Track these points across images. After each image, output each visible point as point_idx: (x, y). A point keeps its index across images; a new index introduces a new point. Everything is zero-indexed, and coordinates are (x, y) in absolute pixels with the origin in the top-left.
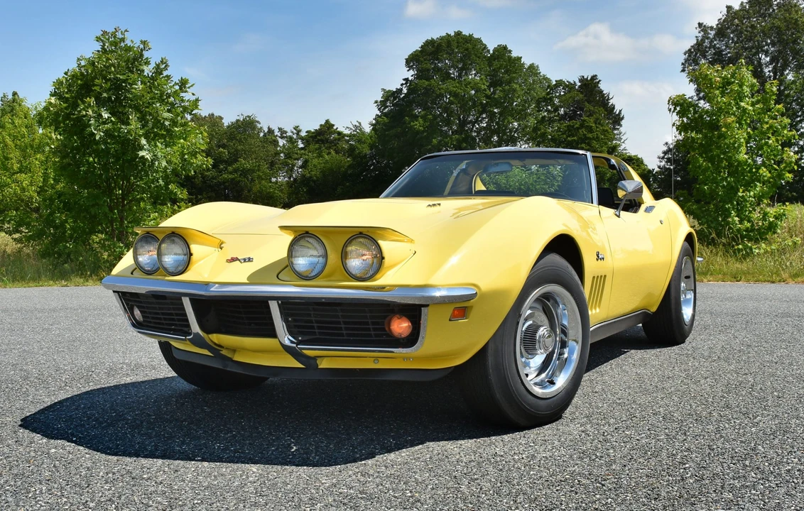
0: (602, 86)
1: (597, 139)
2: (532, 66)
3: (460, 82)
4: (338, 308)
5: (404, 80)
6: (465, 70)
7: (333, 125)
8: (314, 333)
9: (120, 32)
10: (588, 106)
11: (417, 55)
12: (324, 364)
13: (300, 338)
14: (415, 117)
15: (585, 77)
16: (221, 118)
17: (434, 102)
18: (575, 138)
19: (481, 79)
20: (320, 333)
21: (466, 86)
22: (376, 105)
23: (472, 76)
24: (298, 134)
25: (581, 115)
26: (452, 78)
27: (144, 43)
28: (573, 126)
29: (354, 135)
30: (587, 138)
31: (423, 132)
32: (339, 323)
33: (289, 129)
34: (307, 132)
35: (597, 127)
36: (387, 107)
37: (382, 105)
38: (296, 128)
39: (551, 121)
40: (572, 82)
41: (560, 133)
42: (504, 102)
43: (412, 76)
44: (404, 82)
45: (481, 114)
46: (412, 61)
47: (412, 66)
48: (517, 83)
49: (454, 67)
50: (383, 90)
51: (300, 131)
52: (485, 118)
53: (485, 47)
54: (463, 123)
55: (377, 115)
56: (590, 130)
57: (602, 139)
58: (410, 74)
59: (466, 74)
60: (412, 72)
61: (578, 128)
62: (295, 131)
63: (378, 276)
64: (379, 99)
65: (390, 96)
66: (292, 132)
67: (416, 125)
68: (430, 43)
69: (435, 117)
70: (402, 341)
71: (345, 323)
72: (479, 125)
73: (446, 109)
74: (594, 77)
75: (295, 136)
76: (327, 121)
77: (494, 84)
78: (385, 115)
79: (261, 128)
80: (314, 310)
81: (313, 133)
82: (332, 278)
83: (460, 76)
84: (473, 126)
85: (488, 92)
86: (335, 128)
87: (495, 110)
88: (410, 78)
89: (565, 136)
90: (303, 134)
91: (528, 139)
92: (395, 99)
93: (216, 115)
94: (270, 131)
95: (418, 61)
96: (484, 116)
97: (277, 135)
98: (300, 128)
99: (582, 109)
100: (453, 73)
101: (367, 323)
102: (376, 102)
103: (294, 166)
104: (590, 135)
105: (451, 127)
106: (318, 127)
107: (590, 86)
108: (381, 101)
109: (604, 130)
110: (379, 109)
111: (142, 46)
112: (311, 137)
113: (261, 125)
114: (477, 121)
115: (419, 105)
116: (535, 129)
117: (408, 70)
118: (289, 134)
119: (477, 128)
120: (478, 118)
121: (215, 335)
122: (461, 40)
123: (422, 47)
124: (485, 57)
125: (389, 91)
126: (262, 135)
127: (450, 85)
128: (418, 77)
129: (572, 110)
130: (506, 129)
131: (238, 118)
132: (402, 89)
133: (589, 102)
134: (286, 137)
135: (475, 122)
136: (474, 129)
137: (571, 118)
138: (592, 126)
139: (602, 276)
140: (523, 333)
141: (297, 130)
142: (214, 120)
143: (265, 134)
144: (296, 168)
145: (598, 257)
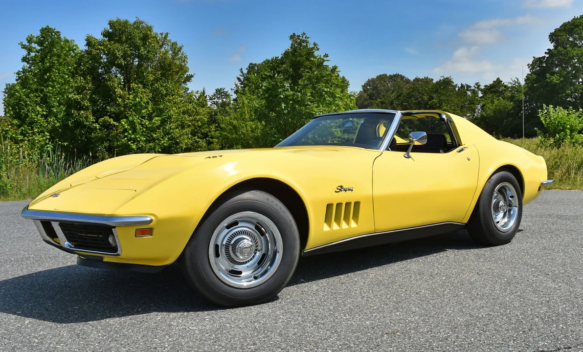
5: (548, 50)
7: (502, 81)
11: (557, 33)
12: (106, 259)
13: (73, 245)
14: (553, 74)
16: (432, 79)
17: (567, 64)
22: (528, 67)
24: (478, 88)
29: (514, 88)
33: (472, 85)
34: (484, 86)
36: (535, 68)
37: (532, 66)
38: (477, 84)
43: (553, 47)
44: (547, 51)
46: (553, 37)
47: (553, 40)
50: (534, 57)
51: (480, 86)
55: (528, 74)
58: (551, 46)
60: (553, 45)
62: (476, 86)
64: (531, 63)
65: (538, 61)
66: (475, 87)
67: (554, 79)
69: (568, 73)
75: (476, 89)
76: (498, 79)
78: (534, 73)
79: (456, 85)
81: (489, 86)
86: (502, 83)
88: (552, 49)
90: (482, 87)
93: (429, 78)
94: (462, 86)
95: (557, 36)
97: (466, 89)
98: (480, 84)
102: (528, 65)
103: (475, 108)
106: (491, 83)
110: (530, 70)
112: (487, 89)
115: (557, 66)
117: (551, 43)
118: (473, 88)
123: (561, 27)
125: (537, 58)
126: (457, 89)
128: (556, 47)
131: (441, 79)
132: (545, 56)
134: (471, 90)
139: (350, 203)
140: (232, 242)
141: (478, 85)
142: (427, 81)
143: (459, 88)
144: (477, 110)
145: (341, 189)
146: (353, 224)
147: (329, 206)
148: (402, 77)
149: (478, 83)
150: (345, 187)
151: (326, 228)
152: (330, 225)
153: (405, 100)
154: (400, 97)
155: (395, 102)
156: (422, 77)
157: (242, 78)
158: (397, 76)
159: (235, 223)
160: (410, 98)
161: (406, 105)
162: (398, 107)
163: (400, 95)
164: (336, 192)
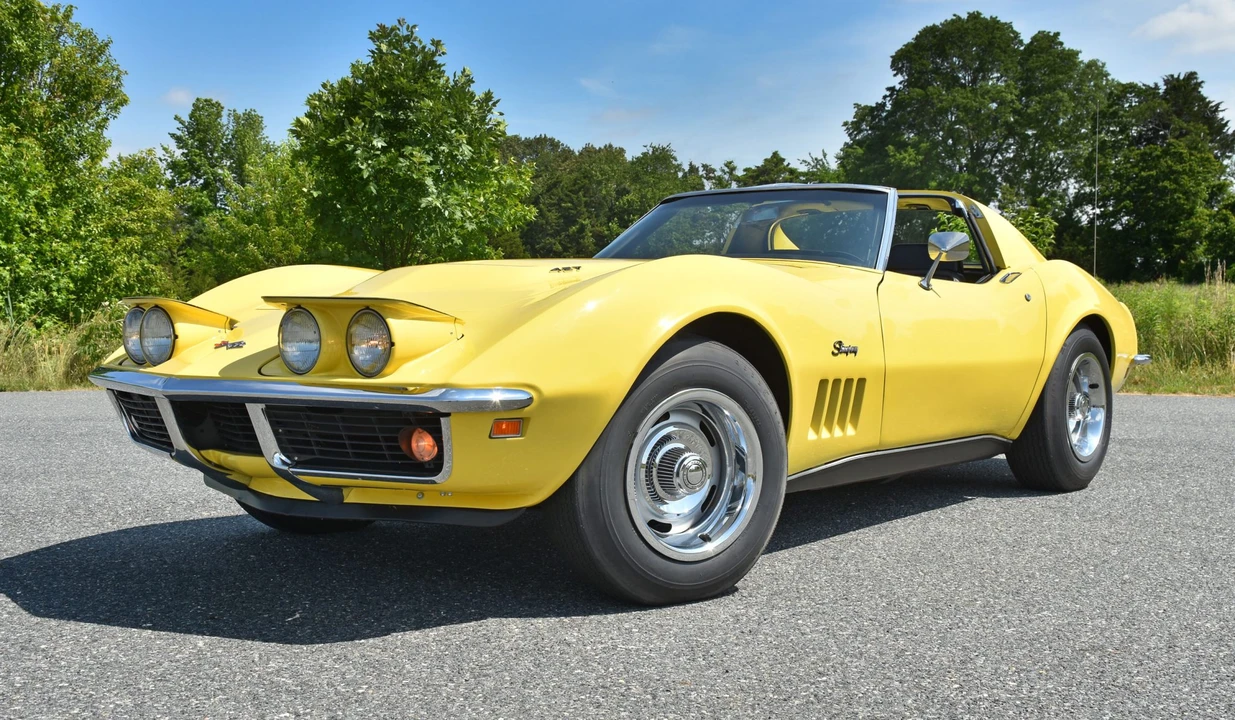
0: (1204, 91)
1: (1192, 173)
2: (1092, 64)
3: (973, 91)
4: (336, 416)
5: (888, 89)
6: (983, 71)
7: (784, 160)
8: (312, 452)
9: (405, 27)
10: (1177, 122)
11: (909, 51)
12: (351, 498)
13: (296, 458)
14: (902, 146)
15: (1176, 76)
16: (622, 151)
17: (933, 122)
18: (1154, 173)
19: (1008, 86)
20: (322, 452)
21: (982, 96)
22: (845, 128)
23: (995, 80)
24: (731, 173)
25: (1164, 137)
26: (963, 86)
27: (437, 43)
28: (1151, 154)
29: (813, 174)
30: (1174, 172)
31: (916, 168)
32: (340, 437)
33: (718, 165)
34: (745, 170)
35: (1191, 154)
36: (862, 131)
37: (854, 127)
38: (728, 165)
39: (1116, 147)
40: (1152, 85)
41: (1129, 165)
42: (1043, 120)
43: (900, 83)
44: (888, 93)
45: (1006, 138)
46: (900, 61)
47: (901, 68)
48: (1064, 91)
49: (964, 67)
50: (857, 105)
51: (734, 169)
52: (1012, 145)
53: (1017, 35)
54: (978, 154)
55: (846, 144)
56: (1180, 158)
57: (1199, 172)
58: (896, 81)
59: (984, 78)
60: (900, 78)
61: (1158, 157)
62: (726, 169)
63: (387, 370)
64: (850, 119)
65: (866, 114)
66: (723, 171)
67: (904, 158)
68: (929, 32)
69: (935, 144)
70: (427, 466)
71: (350, 438)
72: (1002, 155)
73: (951, 132)
74: (1192, 76)
75: (726, 177)
76: (775, 154)
77: (1027, 92)
78: (859, 143)
79: (679, 165)
80: (309, 418)
81: (754, 171)
82: (334, 373)
83: (974, 81)
84: (994, 156)
85: (1018, 105)
86: (785, 163)
87: (1030, 133)
88: (897, 87)
89: (1136, 170)
90: (740, 173)
91: (1080, 176)
92: (873, 118)
93: (614, 146)
94: (693, 169)
95: (910, 60)
96: (1011, 141)
97: (702, 176)
98: (735, 164)
99: (1166, 127)
100: (964, 77)
101: (376, 439)
102: (845, 124)
103: (724, 221)
104: (1179, 168)
105: (958, 160)
106: (760, 163)
107: (1184, 92)
108: (853, 123)
109: (1202, 158)
110: (850, 135)
111: (433, 48)
112: (751, 177)
113: (679, 162)
114: (999, 149)
115: (911, 127)
116: (1090, 160)
117: (895, 75)
118: (718, 173)
119: (999, 161)
120: (1000, 145)
121: (210, 451)
122: (978, 26)
123: (917, 38)
124: (1015, 51)
125: (866, 107)
126: (680, 174)
127: (959, 96)
128: (909, 84)
129: (1151, 129)
130: (1045, 160)
131: (645, 150)
132: (884, 105)
133: (1179, 114)
134: (714, 178)
135: (996, 152)
136: (995, 161)
137: (1150, 141)
138: (1181, 153)
139: (852, 380)
140: (657, 461)
141: (730, 167)
142: (613, 154)
143: (685, 174)
144: (728, 225)
145: (839, 349)
146: (850, 430)
147: (823, 383)
148: (554, 144)
149: (731, 163)
150: (846, 344)
151: (812, 435)
152: (817, 431)
153: (567, 195)
154: (554, 191)
155: (542, 200)
156: (598, 144)
157: (183, 133)
158: (541, 141)
159: (666, 416)
160: (576, 192)
161: (569, 208)
162: (549, 211)
163: (555, 185)
164: (833, 353)
